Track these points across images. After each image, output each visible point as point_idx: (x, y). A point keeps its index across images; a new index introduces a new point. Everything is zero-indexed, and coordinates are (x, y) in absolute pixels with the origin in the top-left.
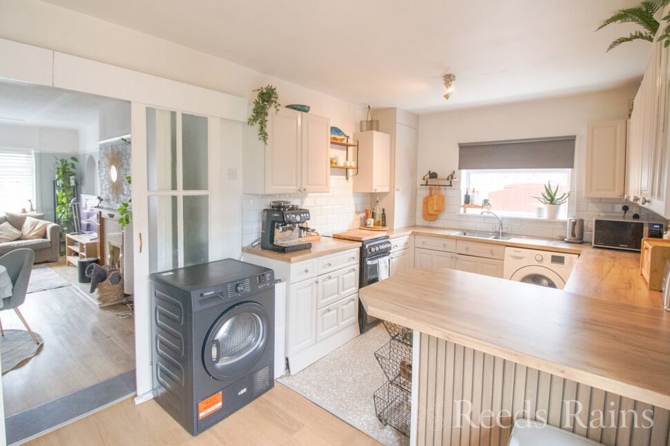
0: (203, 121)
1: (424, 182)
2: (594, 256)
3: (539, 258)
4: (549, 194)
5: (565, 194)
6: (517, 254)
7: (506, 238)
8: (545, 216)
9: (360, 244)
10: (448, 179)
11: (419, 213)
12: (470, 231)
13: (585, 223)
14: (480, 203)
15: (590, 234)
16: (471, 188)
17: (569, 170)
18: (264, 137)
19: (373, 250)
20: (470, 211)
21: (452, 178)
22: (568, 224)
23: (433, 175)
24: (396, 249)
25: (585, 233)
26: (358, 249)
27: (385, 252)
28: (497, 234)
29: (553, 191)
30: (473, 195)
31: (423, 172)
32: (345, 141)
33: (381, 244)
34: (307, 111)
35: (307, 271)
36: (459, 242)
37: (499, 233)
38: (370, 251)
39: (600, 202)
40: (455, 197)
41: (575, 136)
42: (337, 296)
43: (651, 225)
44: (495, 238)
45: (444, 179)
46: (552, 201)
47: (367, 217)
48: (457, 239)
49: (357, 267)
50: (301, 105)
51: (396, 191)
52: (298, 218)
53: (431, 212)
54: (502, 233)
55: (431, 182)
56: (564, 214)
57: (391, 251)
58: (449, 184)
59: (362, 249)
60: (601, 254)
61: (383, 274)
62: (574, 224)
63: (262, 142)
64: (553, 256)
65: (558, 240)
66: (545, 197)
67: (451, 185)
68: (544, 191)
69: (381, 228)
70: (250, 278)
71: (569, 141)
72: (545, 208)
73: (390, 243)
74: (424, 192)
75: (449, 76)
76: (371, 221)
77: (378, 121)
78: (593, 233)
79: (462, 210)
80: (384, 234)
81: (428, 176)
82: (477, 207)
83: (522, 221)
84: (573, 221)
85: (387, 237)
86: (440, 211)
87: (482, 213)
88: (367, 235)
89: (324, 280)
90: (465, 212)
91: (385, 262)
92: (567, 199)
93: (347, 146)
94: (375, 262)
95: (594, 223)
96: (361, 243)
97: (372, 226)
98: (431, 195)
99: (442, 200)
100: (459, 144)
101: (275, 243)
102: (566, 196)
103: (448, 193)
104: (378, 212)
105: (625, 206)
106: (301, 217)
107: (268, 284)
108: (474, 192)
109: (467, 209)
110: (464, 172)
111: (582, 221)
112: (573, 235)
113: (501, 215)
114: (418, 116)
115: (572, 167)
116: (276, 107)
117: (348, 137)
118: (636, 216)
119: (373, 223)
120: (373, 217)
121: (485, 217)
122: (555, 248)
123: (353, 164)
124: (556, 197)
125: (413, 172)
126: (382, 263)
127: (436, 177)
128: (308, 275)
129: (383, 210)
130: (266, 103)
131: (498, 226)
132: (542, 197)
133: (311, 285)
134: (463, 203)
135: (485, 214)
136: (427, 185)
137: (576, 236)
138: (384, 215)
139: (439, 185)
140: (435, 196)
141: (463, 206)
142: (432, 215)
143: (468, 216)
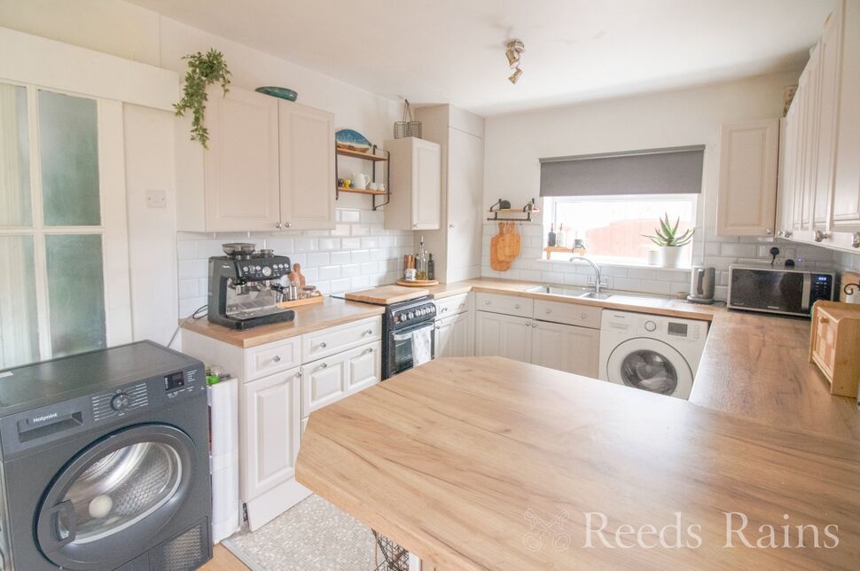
0: (88, 106)
1: (492, 215)
2: (732, 325)
3: (650, 326)
4: (666, 231)
5: (688, 231)
6: (620, 321)
7: (605, 295)
8: (660, 263)
9: (382, 310)
10: (524, 211)
11: (486, 260)
12: (555, 285)
13: (717, 272)
14: (570, 245)
15: (724, 291)
16: (558, 225)
17: (695, 196)
18: (202, 136)
19: (404, 318)
20: (556, 256)
21: (530, 209)
22: (693, 274)
23: (505, 205)
24: (445, 314)
25: (717, 287)
26: (379, 318)
27: (428, 319)
28: (593, 290)
29: (672, 227)
30: (560, 234)
31: (491, 200)
32: (369, 153)
33: (419, 308)
34: (293, 99)
35: (278, 359)
36: (537, 302)
37: (595, 287)
38: (400, 320)
39: (739, 243)
40: (533, 236)
41: (704, 146)
42: (341, 392)
43: (814, 277)
44: (590, 296)
45: (519, 211)
46: (670, 241)
47: (406, 267)
48: (534, 297)
49: (377, 345)
50: (280, 89)
51: (449, 229)
52: (267, 272)
53: (501, 258)
54: (600, 288)
55: (503, 214)
56: (686, 261)
57: (436, 318)
58: (526, 218)
59: (385, 317)
60: (743, 321)
61: (421, 355)
62: (702, 275)
63: (198, 144)
64: (670, 324)
65: (678, 298)
66: (661, 236)
67: (529, 219)
68: (659, 227)
69: (426, 282)
70: (147, 381)
71: (695, 154)
72: (660, 251)
73: (434, 306)
74: (492, 229)
75: (512, 44)
76: (412, 273)
77: (420, 124)
78: (729, 288)
79: (545, 255)
80: (425, 292)
81: (498, 205)
82: (565, 250)
83: (627, 270)
84: (701, 270)
85: (430, 297)
86: (513, 256)
87: (571, 260)
88: (396, 296)
89: (316, 370)
90: (548, 258)
91: (424, 335)
92: (692, 238)
93: (374, 160)
94: (408, 336)
95: (730, 274)
96: (384, 308)
97: (414, 279)
98: (501, 234)
99: (517, 240)
100: (541, 160)
101: (228, 313)
102: (689, 234)
103: (525, 230)
104: (424, 259)
105: (774, 248)
106: (272, 269)
107: (190, 389)
108: (561, 228)
109: (552, 253)
110: (547, 200)
111: (712, 270)
112: (700, 290)
113: (598, 262)
114: (484, 119)
115: (699, 191)
116: (223, 86)
117: (375, 146)
118: (790, 264)
119: (414, 275)
120: (415, 268)
121: (576, 266)
122: (674, 312)
123: (382, 188)
124: (676, 236)
125: (477, 201)
126: (420, 337)
127: (509, 208)
128: (281, 365)
129: (430, 255)
130: (204, 78)
131: (594, 278)
132: (656, 236)
133: (289, 380)
134: (546, 245)
135: (576, 261)
136: (496, 219)
137: (704, 293)
138: (431, 264)
139: (513, 220)
140: (508, 235)
141: (545, 250)
142: (502, 262)
143: (553, 263)
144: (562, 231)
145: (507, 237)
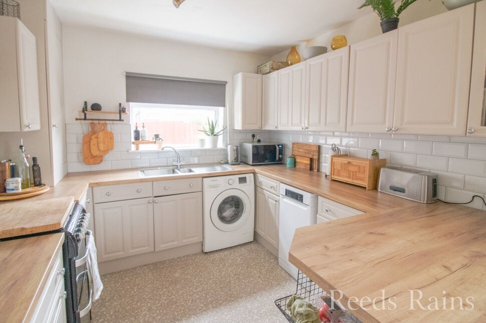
3: (231, 182)
6: (215, 183)
8: (208, 145)
14: (152, 138)
17: (222, 108)
20: (143, 147)
22: (229, 151)
23: (96, 107)
30: (143, 130)
40: (124, 133)
41: (226, 82)
45: (111, 113)
46: (212, 133)
48: (154, 180)
53: (95, 153)
54: (180, 165)
55: (91, 115)
58: (118, 119)
65: (222, 164)
67: (120, 120)
71: (220, 85)
76: (16, 183)
79: (133, 148)
82: (149, 142)
86: (107, 150)
90: (137, 149)
95: (251, 148)
97: (21, 190)
98: (94, 132)
100: (126, 74)
103: (114, 128)
104: (26, 164)
105: (253, 135)
108: (143, 127)
109: (139, 145)
110: (132, 105)
113: (178, 148)
114: (61, 23)
115: (224, 105)
119: (20, 185)
121: (159, 152)
127: (100, 110)
129: (34, 159)
131: (175, 159)
134: (133, 140)
136: (85, 119)
138: (36, 168)
139: (105, 120)
140: (101, 133)
141: (133, 143)
142: (95, 157)
143: (141, 153)
144: (145, 129)
145: (101, 135)
